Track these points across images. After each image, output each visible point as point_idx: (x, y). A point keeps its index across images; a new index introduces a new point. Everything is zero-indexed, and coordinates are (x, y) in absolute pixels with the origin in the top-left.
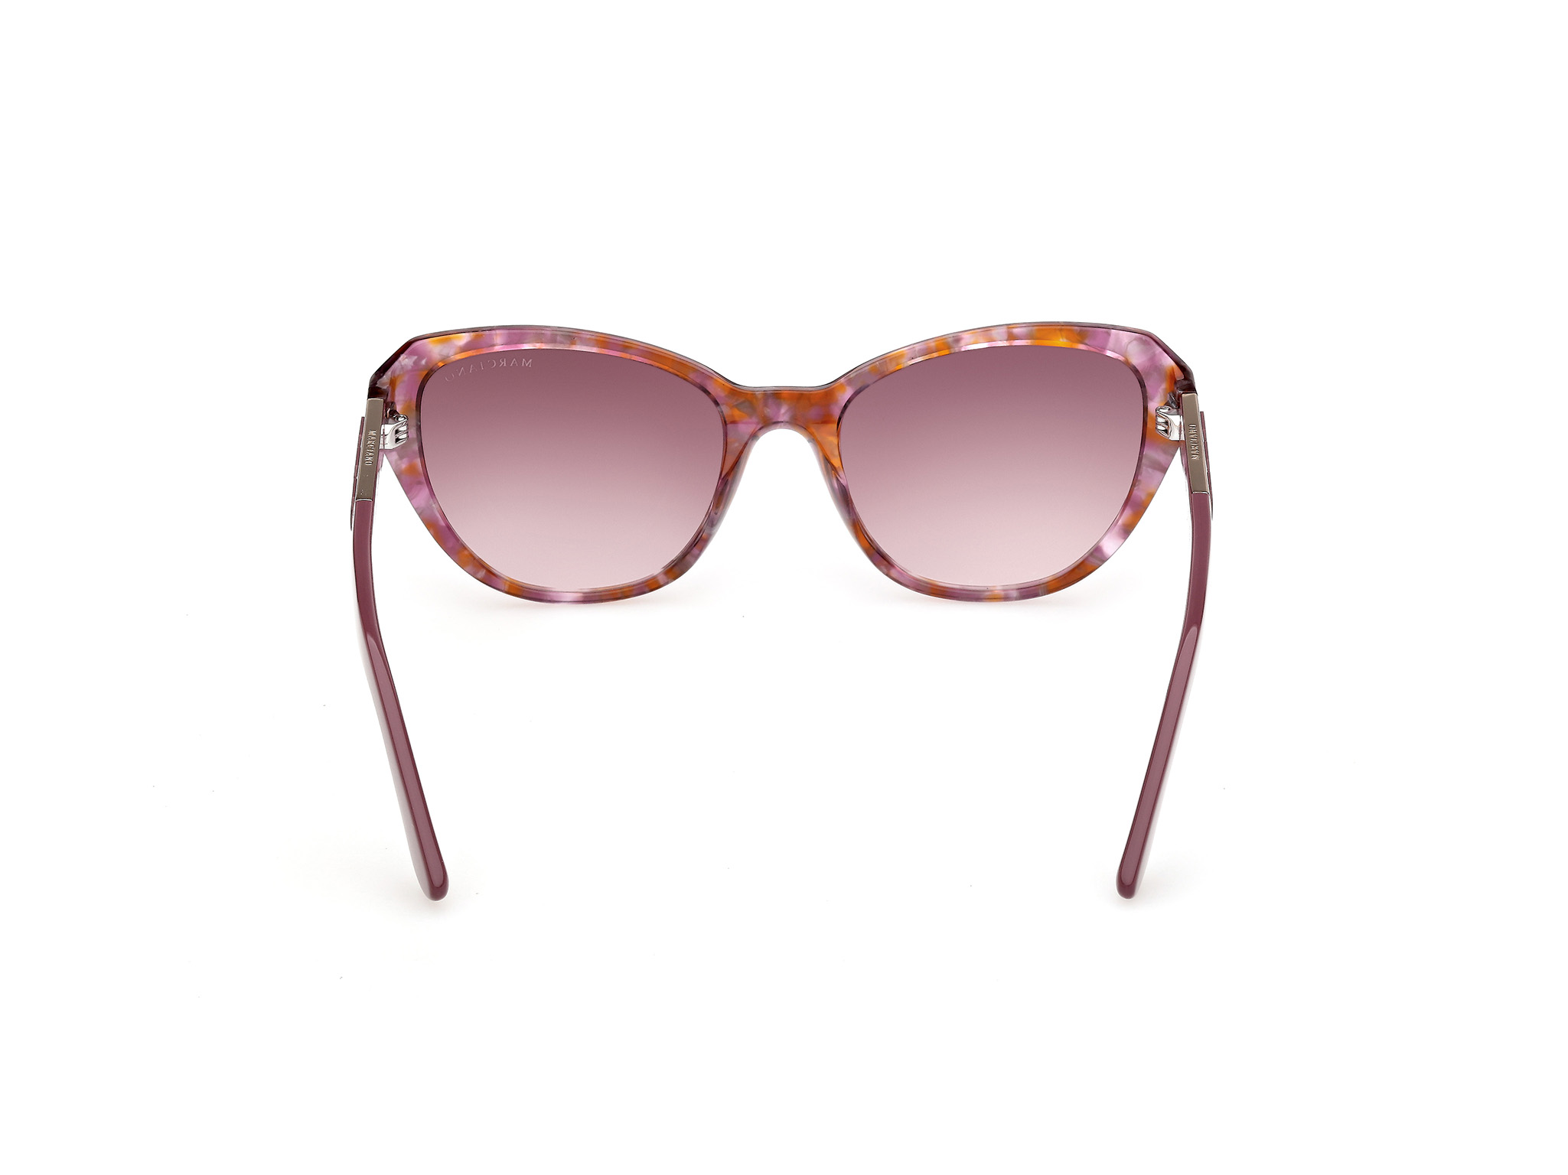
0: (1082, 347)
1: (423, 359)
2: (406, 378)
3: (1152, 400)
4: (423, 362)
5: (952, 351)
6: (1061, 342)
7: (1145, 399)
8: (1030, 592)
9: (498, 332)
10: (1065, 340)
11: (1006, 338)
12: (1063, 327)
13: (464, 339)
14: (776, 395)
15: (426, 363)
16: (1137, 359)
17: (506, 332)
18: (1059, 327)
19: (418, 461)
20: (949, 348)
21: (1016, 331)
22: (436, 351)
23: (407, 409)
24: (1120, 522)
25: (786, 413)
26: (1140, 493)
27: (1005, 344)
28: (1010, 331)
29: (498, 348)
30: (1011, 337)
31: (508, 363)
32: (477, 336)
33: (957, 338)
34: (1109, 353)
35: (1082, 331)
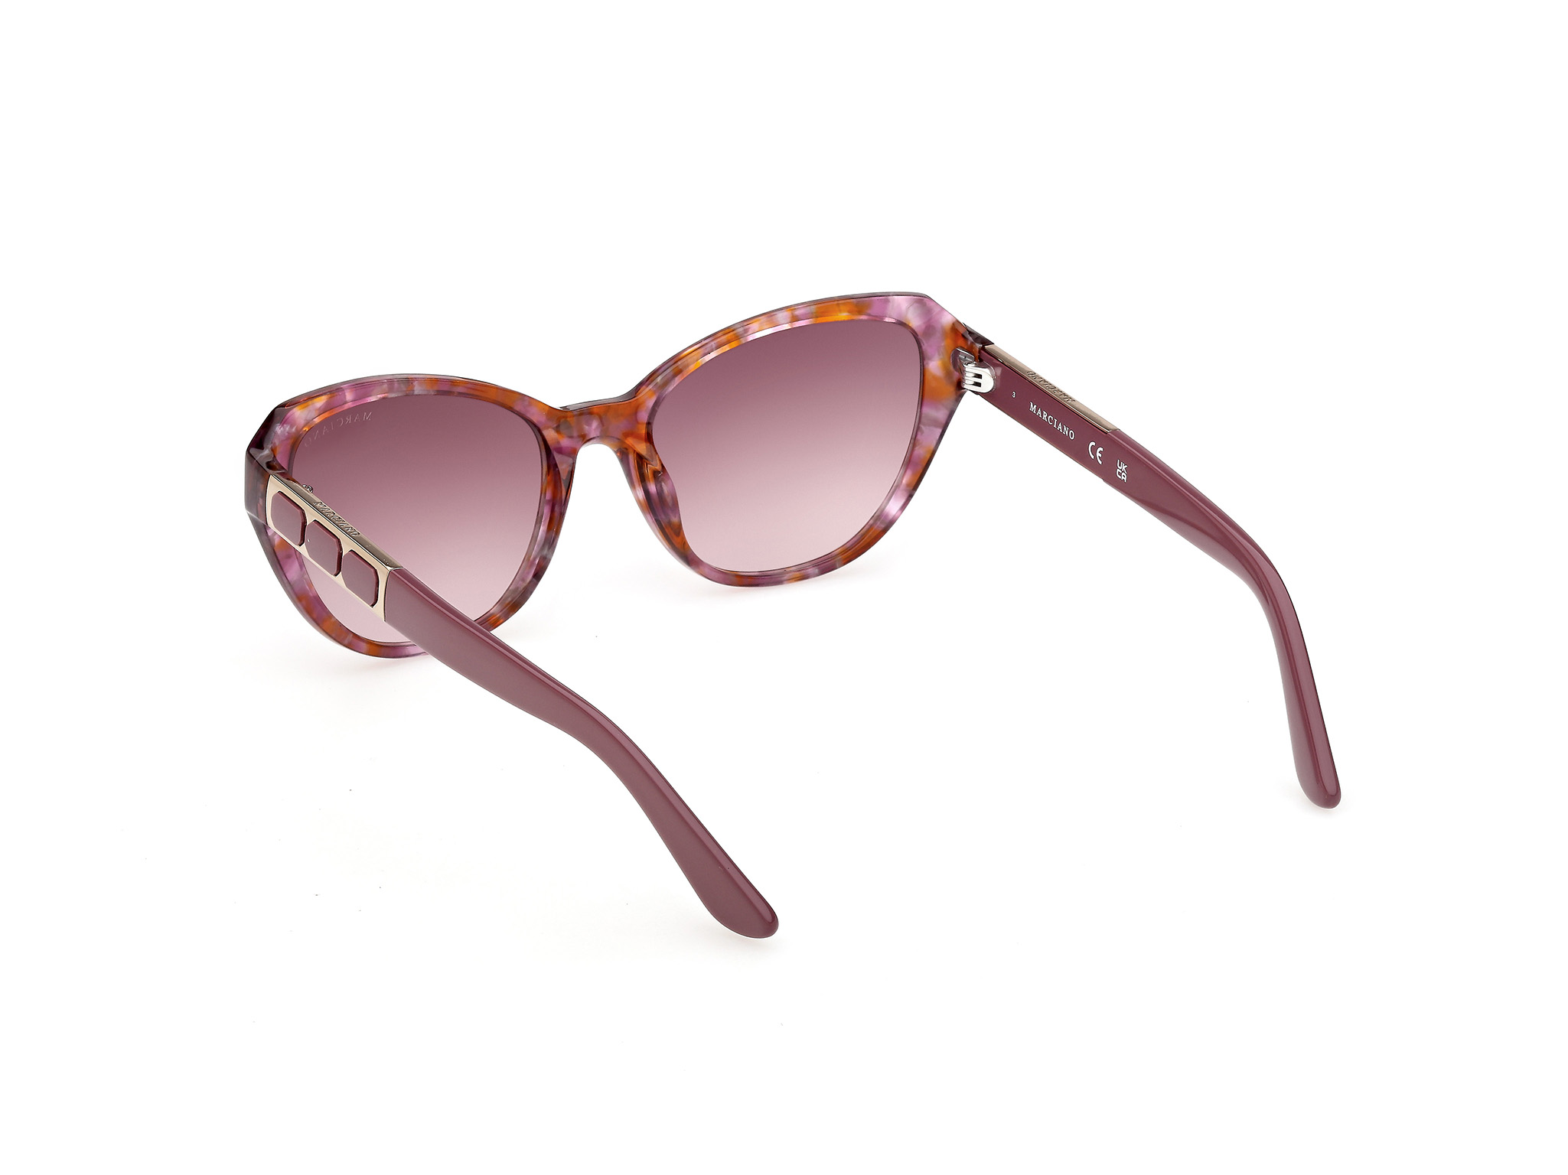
0: (861, 317)
3: (930, 359)
5: (743, 341)
6: (843, 316)
7: (923, 358)
8: (826, 565)
10: (847, 314)
11: (789, 320)
12: (840, 302)
13: (320, 402)
14: (587, 411)
16: (915, 321)
18: (836, 302)
20: (738, 337)
21: (797, 313)
24: (904, 482)
25: (597, 428)
26: (921, 452)
27: (787, 327)
28: (792, 313)
29: (349, 405)
30: (793, 318)
32: (332, 395)
34: (887, 320)
35: (860, 303)
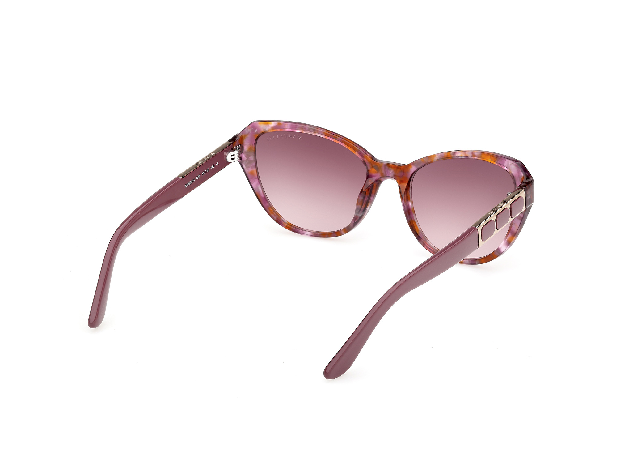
0: (495, 163)
1: (256, 129)
2: (249, 136)
4: (256, 131)
6: (489, 160)
7: (515, 189)
9: (288, 123)
10: (491, 160)
13: (273, 124)
14: (389, 165)
15: (257, 131)
16: (513, 172)
17: (290, 124)
18: (490, 154)
19: (255, 169)
20: (451, 156)
21: (476, 153)
22: (263, 127)
23: (250, 149)
25: (392, 173)
26: (514, 229)
27: (471, 158)
28: (473, 152)
29: (287, 130)
30: (473, 155)
31: (292, 136)
32: (279, 124)
33: (454, 153)
34: (505, 168)
35: (497, 157)
